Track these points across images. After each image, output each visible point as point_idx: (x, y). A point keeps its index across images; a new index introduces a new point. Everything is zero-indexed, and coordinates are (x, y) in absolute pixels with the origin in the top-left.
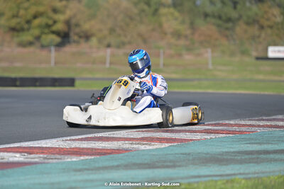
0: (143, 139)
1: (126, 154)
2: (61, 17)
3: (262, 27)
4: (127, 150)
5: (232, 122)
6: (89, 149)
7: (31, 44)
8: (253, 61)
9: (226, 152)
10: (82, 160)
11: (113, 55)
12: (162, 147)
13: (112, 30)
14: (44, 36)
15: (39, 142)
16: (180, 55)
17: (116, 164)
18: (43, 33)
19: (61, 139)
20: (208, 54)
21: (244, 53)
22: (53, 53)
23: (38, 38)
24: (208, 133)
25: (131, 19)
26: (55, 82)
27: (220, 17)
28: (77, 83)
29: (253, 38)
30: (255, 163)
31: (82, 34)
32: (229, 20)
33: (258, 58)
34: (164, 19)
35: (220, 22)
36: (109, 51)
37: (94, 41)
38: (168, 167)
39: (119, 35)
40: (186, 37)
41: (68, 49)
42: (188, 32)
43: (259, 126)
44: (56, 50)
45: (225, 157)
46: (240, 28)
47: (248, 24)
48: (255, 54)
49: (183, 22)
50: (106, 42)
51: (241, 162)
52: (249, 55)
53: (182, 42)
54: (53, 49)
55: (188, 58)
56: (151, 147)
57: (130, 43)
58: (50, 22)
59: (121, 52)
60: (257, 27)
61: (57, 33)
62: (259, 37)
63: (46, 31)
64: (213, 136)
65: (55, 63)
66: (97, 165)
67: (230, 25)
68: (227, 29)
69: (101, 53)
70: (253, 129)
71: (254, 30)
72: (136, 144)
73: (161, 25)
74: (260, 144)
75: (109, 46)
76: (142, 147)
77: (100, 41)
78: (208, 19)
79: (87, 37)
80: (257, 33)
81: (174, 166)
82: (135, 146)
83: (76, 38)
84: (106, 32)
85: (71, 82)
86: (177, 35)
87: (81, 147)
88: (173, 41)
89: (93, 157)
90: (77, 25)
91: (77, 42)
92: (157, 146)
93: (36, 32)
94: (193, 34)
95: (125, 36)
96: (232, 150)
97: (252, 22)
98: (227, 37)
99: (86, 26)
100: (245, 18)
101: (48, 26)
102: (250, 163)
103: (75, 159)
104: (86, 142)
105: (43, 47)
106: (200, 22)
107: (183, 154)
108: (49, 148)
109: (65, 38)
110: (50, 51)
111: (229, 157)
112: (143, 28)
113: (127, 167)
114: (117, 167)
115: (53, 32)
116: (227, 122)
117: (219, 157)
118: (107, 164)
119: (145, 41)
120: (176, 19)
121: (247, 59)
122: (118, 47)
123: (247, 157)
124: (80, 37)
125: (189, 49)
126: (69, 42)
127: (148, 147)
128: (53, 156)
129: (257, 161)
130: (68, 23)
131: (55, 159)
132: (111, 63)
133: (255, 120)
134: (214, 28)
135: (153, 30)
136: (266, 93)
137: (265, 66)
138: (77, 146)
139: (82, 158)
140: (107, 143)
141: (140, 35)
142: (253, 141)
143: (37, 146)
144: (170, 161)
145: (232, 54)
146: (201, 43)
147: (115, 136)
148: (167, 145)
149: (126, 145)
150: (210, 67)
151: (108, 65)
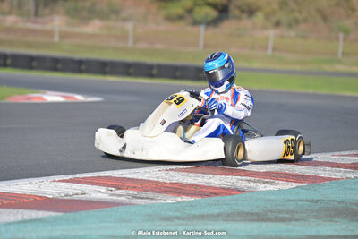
1: (237, 196)
4: (239, 191)
10: (179, 202)
12: (288, 187)
17: (217, 211)
41: (228, 26)
50: (275, 19)
57: (305, 21)
59: (292, 33)
65: (205, 46)
66: (194, 212)
72: (255, 182)
75: (278, 24)
76: (261, 187)
77: (267, 17)
82: (252, 184)
87: (185, 181)
89: (192, 199)
91: (238, 18)
92: (282, 185)
103: (170, 200)
107: (309, 201)
118: (206, 211)
119: (325, 20)
122: (290, 26)
127: (269, 187)
128: (144, 194)
132: (274, 49)
138: (181, 181)
139: (179, 199)
140: (219, 177)
144: (288, 212)
148: (295, 185)
151: (270, 52)
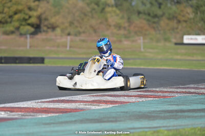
0: (94, 102)
1: (82, 112)
2: (34, 14)
3: (179, 22)
4: (82, 110)
5: (157, 89)
6: (55, 108)
7: (12, 32)
8: (173, 45)
9: (154, 111)
10: (50, 117)
11: (72, 41)
12: (108, 107)
13: (71, 23)
14: (22, 27)
15: (18, 103)
16: (120, 41)
17: (74, 119)
18: (21, 25)
19: (34, 101)
20: (141, 40)
21: (167, 40)
22: (29, 40)
23: (18, 28)
24: (140, 97)
25: (85, 15)
26: (30, 60)
27: (149, 14)
28: (46, 61)
29: (173, 29)
30: (174, 118)
31: (49, 26)
32: (156, 16)
33: (176, 44)
34: (109, 15)
35: (149, 18)
36: (69, 38)
37: (58, 31)
38: (112, 121)
39: (77, 27)
40: (125, 28)
41: (40, 36)
42: (126, 25)
43: (177, 92)
44: (30, 37)
45: (153, 115)
46: (163, 22)
47: (169, 19)
48: (174, 41)
49: (122, 18)
50: (67, 32)
51: (165, 118)
52: (170, 41)
53: (122, 32)
54: (28, 36)
55: (126, 43)
56: (99, 108)
57: (84, 32)
58: (27, 17)
59: (77, 39)
60: (175, 21)
61: (32, 25)
62: (177, 28)
63: (24, 23)
64: (144, 99)
65: (30, 47)
66: (60, 120)
67: (156, 20)
68: (154, 22)
69: (64, 40)
70: (173, 95)
71: (174, 24)
72: (90, 105)
73: (106, 20)
74: (177, 105)
75: (69, 34)
76: (93, 107)
77: (63, 31)
78: (141, 15)
79: (53, 28)
80: (176, 25)
81: (116, 121)
82: (88, 106)
83: (45, 28)
84: (67, 25)
85: (41, 60)
86: (119, 27)
87: (49, 107)
88: (115, 31)
89: (57, 115)
90: (46, 19)
91: (46, 32)
92: (103, 106)
93: (17, 24)
94: (129, 26)
95: (81, 27)
96: (158, 109)
97: (172, 18)
98: (154, 28)
99: (53, 20)
100: (167, 15)
101: (25, 20)
102: (171, 118)
103: (44, 116)
104: (52, 104)
105: (21, 34)
106: (135, 17)
107: (124, 112)
108: (25, 108)
109: (37, 28)
110: (26, 38)
111: (156, 115)
112: (93, 22)
113: (82, 121)
114: (75, 122)
115: (29, 24)
116: (154, 89)
117: (148, 114)
118: (68, 119)
119: (95, 31)
120: (117, 15)
121: (168, 44)
122: (76, 35)
123: (168, 114)
124: (48, 28)
125: (127, 37)
126: (40, 32)
127: (97, 107)
128: (28, 114)
129: (176, 118)
130: (39, 18)
131: (30, 115)
132: (70, 47)
133: (174, 88)
134: (145, 22)
135: (101, 23)
136: (182, 68)
137: (182, 49)
138: (46, 106)
139: (49, 115)
140: (67, 104)
141: (92, 27)
142: (172, 103)
143: (17, 106)
144: (113, 118)
145: (158, 41)
146: (136, 33)
147: (73, 99)
148: (111, 106)
149: (82, 106)
150: (142, 50)
151: (68, 48)
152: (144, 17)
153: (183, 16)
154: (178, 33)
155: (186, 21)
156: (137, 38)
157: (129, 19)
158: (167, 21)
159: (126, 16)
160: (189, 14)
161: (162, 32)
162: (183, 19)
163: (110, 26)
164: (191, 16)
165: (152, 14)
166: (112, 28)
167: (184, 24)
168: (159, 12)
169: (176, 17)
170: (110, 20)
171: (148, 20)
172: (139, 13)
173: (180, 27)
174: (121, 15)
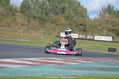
3: (57, 25)
21: (49, 34)
25: (4, 16)
27: (40, 19)
29: (53, 28)
32: (44, 20)
34: (17, 17)
35: (40, 21)
42: (27, 23)
46: (48, 24)
48: (54, 35)
52: (52, 35)
53: (24, 27)
60: (55, 24)
62: (56, 28)
67: (44, 22)
68: (43, 24)
73: (16, 20)
78: (35, 19)
80: (55, 26)
88: (20, 26)
94: (29, 24)
97: (53, 22)
98: (43, 27)
100: (50, 20)
106: (32, 20)
112: (8, 20)
119: (9, 26)
120: (22, 18)
135: (12, 21)
141: (7, 23)
146: (32, 29)
152: (38, 20)
153: (59, 22)
154: (56, 31)
155: (61, 25)
156: (33, 32)
157: (28, 20)
158: (50, 24)
159: (26, 18)
160: (63, 21)
161: (47, 29)
162: (59, 23)
163: (18, 23)
164: (64, 22)
165: (42, 19)
166: (19, 24)
167: (60, 26)
168: (46, 18)
169: (55, 22)
170: (18, 20)
171: (39, 22)
172: (34, 18)
173: (57, 28)
174: (24, 18)
